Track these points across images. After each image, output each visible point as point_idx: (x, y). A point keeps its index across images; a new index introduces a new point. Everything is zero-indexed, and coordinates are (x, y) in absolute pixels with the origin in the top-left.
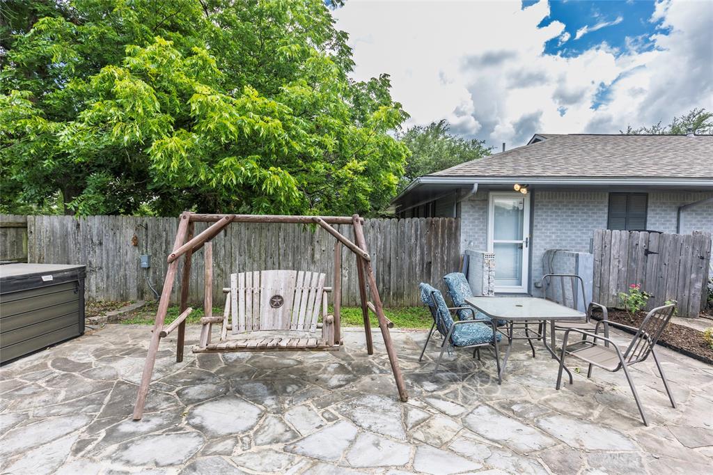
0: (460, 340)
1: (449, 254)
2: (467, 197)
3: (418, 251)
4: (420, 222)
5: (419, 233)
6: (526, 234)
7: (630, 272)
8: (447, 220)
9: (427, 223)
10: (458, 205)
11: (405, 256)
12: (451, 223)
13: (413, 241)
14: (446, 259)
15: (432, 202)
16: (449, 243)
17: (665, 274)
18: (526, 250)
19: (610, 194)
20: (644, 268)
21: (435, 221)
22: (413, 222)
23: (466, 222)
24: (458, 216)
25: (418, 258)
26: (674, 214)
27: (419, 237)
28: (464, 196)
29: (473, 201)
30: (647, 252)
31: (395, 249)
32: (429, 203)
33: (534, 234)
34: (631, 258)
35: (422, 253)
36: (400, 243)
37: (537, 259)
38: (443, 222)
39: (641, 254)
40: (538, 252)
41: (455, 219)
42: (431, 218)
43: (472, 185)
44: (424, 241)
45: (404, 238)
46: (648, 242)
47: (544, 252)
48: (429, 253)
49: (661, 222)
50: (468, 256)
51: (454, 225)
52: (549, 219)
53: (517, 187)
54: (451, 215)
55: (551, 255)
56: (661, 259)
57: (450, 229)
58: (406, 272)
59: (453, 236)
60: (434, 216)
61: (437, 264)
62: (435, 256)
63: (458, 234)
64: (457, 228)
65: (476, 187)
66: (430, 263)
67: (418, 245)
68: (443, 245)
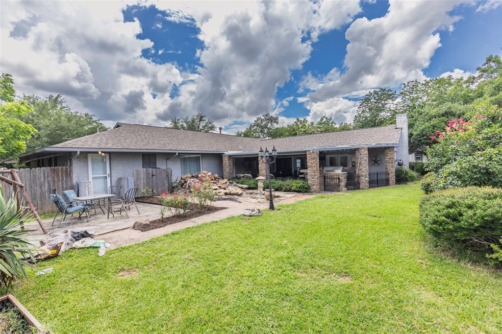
0: (70, 211)
1: (67, 184)
2: (76, 156)
3: (46, 184)
4: (47, 169)
5: (46, 175)
6: (108, 172)
7: (148, 183)
8: (64, 167)
9: (51, 169)
10: (70, 160)
11: (38, 188)
12: (67, 169)
13: (42, 179)
14: (65, 187)
15: (54, 157)
16: (66, 179)
17: (158, 182)
18: (109, 179)
19: (143, 154)
20: (152, 181)
21: (57, 169)
22: (42, 170)
23: (76, 168)
24: (71, 165)
25: (46, 188)
26: (165, 161)
27: (46, 177)
28: (74, 156)
29: (79, 158)
30: (153, 175)
31: (29, 185)
32: (52, 158)
33: (112, 172)
34: (148, 178)
35: (49, 185)
36: (33, 181)
37: (114, 182)
38: (62, 169)
39: (151, 176)
40: (114, 179)
41: (69, 167)
42: (54, 167)
43: (76, 152)
44: (50, 179)
45: (35, 178)
46: (153, 172)
47: (117, 179)
48: (54, 185)
49: (161, 165)
50: (78, 184)
51: (69, 170)
52: (118, 165)
53: (100, 153)
54: (67, 165)
55: (120, 180)
56: (157, 177)
57: (66, 172)
58: (38, 196)
59: (69, 175)
60: (56, 165)
61: (60, 190)
62: (58, 186)
63: (72, 174)
64: (71, 171)
65: (79, 153)
66: (55, 190)
67: (46, 181)
68: (63, 180)
